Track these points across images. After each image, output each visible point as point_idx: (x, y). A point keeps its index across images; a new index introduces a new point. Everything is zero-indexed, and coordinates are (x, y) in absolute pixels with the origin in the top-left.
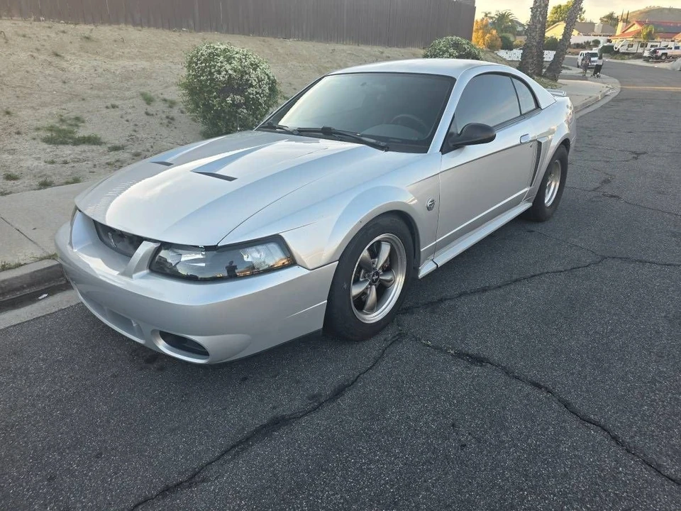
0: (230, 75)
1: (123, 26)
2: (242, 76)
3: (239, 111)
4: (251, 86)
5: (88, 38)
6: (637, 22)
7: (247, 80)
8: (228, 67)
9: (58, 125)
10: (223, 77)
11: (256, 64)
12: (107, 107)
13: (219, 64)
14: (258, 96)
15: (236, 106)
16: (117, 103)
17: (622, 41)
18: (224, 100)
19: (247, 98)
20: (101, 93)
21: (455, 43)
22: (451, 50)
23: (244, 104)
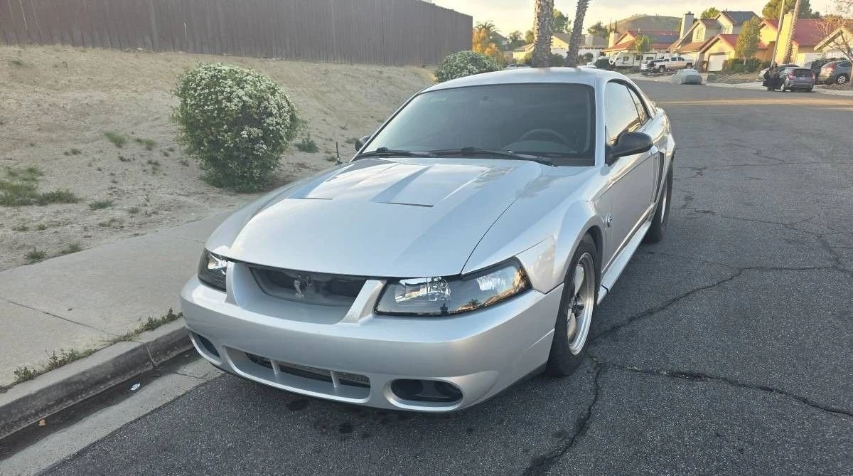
0: (244, 102)
1: (58, 46)
2: (260, 103)
3: (257, 147)
4: (271, 114)
5: (18, 63)
6: (629, 31)
7: (266, 108)
8: (241, 93)
9: (7, 180)
10: (236, 105)
11: (273, 88)
12: (66, 154)
13: (228, 90)
14: (278, 127)
15: (253, 140)
16: (79, 147)
17: (617, 54)
18: (238, 134)
19: (266, 131)
20: (54, 136)
21: (473, 58)
22: (470, 67)
23: (263, 138)
